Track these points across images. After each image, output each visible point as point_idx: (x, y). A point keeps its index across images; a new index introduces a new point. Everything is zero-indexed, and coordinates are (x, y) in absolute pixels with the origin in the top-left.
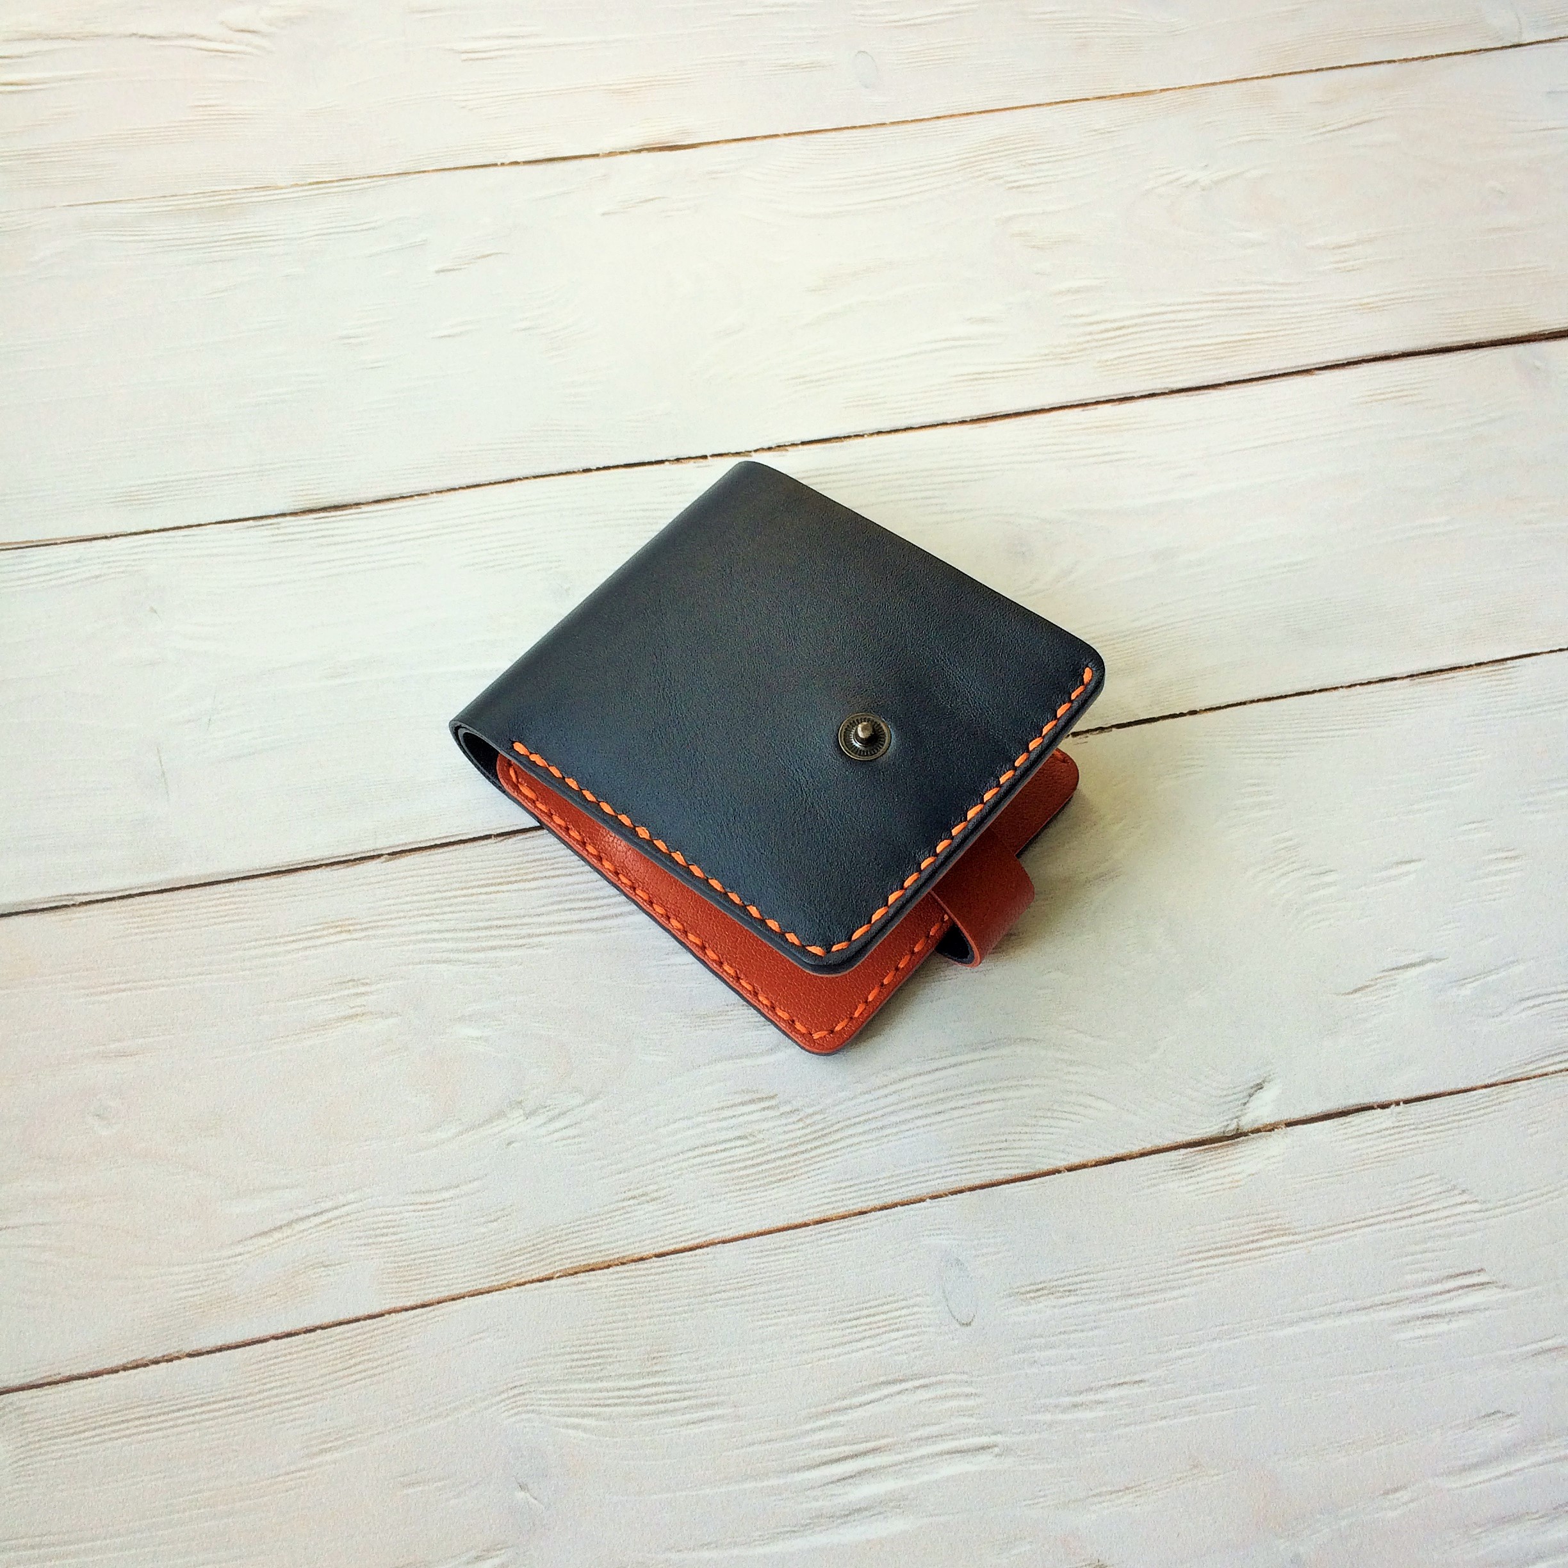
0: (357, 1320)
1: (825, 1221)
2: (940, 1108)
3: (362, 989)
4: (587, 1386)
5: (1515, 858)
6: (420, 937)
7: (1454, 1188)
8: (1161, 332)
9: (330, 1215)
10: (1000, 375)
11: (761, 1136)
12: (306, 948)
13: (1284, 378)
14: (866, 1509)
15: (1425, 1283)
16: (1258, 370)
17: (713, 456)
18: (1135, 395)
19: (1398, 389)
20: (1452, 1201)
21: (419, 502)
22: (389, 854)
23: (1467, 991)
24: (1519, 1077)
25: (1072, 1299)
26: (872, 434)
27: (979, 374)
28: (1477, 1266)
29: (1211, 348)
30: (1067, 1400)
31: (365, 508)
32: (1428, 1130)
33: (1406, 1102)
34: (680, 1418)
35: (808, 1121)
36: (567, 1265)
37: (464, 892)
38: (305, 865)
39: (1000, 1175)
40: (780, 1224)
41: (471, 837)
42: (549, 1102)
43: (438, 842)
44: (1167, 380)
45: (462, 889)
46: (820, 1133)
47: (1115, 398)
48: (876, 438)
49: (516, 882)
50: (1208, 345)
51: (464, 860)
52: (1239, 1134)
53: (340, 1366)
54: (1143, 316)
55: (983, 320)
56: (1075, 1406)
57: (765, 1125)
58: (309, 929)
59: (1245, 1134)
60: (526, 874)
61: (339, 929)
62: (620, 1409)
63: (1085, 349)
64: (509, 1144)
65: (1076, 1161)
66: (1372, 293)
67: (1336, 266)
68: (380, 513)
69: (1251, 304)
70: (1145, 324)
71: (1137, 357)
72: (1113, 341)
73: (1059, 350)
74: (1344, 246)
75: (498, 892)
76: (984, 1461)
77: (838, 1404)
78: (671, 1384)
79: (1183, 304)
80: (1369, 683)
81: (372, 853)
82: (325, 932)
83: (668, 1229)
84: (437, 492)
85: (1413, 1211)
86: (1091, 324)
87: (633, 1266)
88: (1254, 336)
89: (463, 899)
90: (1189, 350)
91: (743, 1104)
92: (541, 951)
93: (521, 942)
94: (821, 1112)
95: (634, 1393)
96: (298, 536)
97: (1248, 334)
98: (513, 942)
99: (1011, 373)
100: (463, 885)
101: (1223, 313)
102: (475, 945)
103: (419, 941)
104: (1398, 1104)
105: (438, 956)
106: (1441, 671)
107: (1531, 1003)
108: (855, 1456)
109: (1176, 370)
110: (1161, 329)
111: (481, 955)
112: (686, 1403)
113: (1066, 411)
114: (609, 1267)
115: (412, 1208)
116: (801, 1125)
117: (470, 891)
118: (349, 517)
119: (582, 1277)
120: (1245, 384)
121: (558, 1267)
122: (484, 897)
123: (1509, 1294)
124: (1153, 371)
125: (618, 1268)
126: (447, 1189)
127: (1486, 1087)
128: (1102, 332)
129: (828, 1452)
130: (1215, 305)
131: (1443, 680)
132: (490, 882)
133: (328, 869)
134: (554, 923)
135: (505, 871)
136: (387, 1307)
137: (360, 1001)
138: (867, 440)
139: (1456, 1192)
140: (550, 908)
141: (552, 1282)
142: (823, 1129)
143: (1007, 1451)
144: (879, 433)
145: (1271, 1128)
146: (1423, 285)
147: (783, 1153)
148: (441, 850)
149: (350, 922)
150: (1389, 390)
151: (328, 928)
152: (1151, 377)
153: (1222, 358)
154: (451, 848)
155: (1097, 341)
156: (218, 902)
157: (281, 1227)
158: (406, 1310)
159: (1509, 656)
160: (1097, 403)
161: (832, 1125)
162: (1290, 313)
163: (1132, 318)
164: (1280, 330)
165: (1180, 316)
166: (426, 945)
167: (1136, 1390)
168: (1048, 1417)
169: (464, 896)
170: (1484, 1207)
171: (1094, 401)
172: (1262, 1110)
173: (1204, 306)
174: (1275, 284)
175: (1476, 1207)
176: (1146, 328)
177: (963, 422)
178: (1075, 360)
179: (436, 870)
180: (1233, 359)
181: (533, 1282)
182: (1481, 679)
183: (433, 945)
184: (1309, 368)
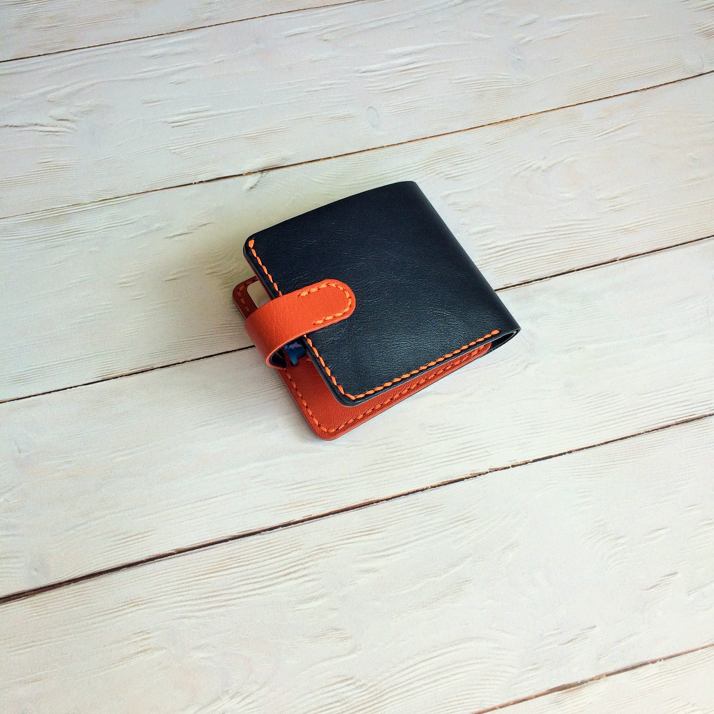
0: (585, 103)
1: (423, 139)
2: (382, 176)
3: (613, 208)
4: (503, 87)
5: (121, 284)
6: (596, 229)
7: (178, 154)
8: (263, 574)
9: (603, 133)
10: (357, 535)
11: (450, 165)
12: (639, 222)
13: (193, 546)
14: (405, 55)
15: (196, 122)
16: (207, 551)
17: (509, 468)
18: (281, 528)
19: (127, 544)
20: (179, 150)
21: (648, 428)
22: (617, 260)
23: (157, 225)
24: (141, 194)
25: (331, 116)
26: (426, 489)
27: (369, 534)
28: (174, 128)
29: (234, 566)
30: (334, 86)
31: (673, 422)
32: (184, 174)
33: (192, 184)
34: (470, 79)
35: (432, 171)
36: (516, 121)
37: (582, 247)
38: (649, 254)
39: (357, 155)
40: (440, 137)
41: (585, 270)
42: (533, 172)
43: (598, 267)
44: (262, 540)
45: (583, 248)
46: (427, 167)
47: (293, 525)
48: (424, 487)
49: (562, 253)
50: (235, 567)
51: (585, 260)
52: (262, 171)
53: (587, 90)
54: (273, 585)
55: (368, 571)
56: (332, 85)
57: (449, 169)
58: (640, 229)
59: (259, 171)
60: (559, 256)
61: (628, 230)
62: (490, 81)
63: (308, 557)
64: (544, 158)
65: (328, 161)
66: (130, 615)
67: (149, 635)
68: (666, 420)
69: (207, 600)
70: (272, 579)
71: (278, 554)
72: (291, 565)
73: (323, 555)
74: (141, 652)
75: (569, 248)
76: (364, 69)
77: (416, 84)
78: (474, 89)
79: (248, 596)
80: (175, 364)
81: (624, 260)
82: (633, 228)
83: (481, 134)
84: (641, 434)
85: (196, 146)
86: (304, 576)
87: (492, 122)
88: (207, 576)
89: (582, 244)
90: (247, 563)
91: (458, 176)
92: (546, 226)
93: (555, 229)
94: (428, 174)
95: (486, 86)
96: (700, 404)
97: (211, 577)
98: (558, 229)
99: (351, 536)
100: (584, 250)
101: (224, 592)
102: (573, 227)
103: (595, 227)
104: (195, 183)
105: (587, 222)
106: (136, 373)
107: (129, 222)
108: (409, 70)
109: (256, 547)
110: (263, 576)
111: (570, 223)
112: (468, 83)
113: (320, 514)
114: (501, 122)
115: (575, 136)
116: (435, 169)
117: (580, 248)
118: (679, 417)
119: (510, 118)
120: (217, 540)
121: (519, 120)
122: (574, 246)
123: (164, 120)
124: (270, 545)
125: (497, 121)
126: (564, 142)
127: (157, 190)
128: (298, 570)
129: (418, 70)
130: (228, 598)
131: (137, 368)
132: (573, 252)
133: (639, 253)
134: (543, 237)
135: (568, 257)
136: (576, 106)
137: (613, 204)
138: (429, 485)
139: (177, 153)
140: (546, 243)
141: (520, 116)
142: (427, 168)
143: (356, 72)
144: (422, 490)
145: (249, 173)
146: (95, 626)
147: (441, 160)
148: (596, 264)
149: (625, 233)
150: (133, 542)
151: (632, 230)
152: (271, 541)
153: (228, 559)
154: (592, 265)
155: (302, 564)
156: (678, 237)
157: (619, 129)
158: (569, 106)
159: (99, 383)
160: (302, 521)
161: (423, 170)
162: (183, 595)
163: (279, 583)
164: (191, 582)
165: (251, 587)
166: (593, 226)
167: (309, 90)
168: (341, 81)
169: (582, 246)
170: (167, 148)
171: (304, 522)
172: (251, 180)
173: (235, 596)
174: (189, 618)
175: (170, 148)
176: (272, 576)
177: (378, 502)
178: (315, 549)
179: (596, 255)
180: (222, 558)
181: (527, 116)
182: (116, 370)
183: (590, 226)
184: (178, 555)
